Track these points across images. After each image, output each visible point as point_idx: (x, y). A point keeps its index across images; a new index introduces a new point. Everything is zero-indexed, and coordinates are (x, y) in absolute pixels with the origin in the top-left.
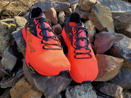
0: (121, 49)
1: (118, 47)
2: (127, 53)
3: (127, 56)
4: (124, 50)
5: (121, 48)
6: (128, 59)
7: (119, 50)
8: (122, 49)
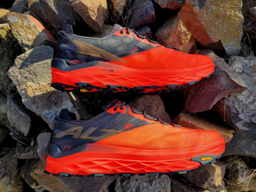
0: (235, 112)
1: (228, 107)
2: (247, 120)
3: (244, 125)
4: (242, 113)
5: (236, 109)
6: (246, 131)
7: (230, 113)
8: (238, 111)
